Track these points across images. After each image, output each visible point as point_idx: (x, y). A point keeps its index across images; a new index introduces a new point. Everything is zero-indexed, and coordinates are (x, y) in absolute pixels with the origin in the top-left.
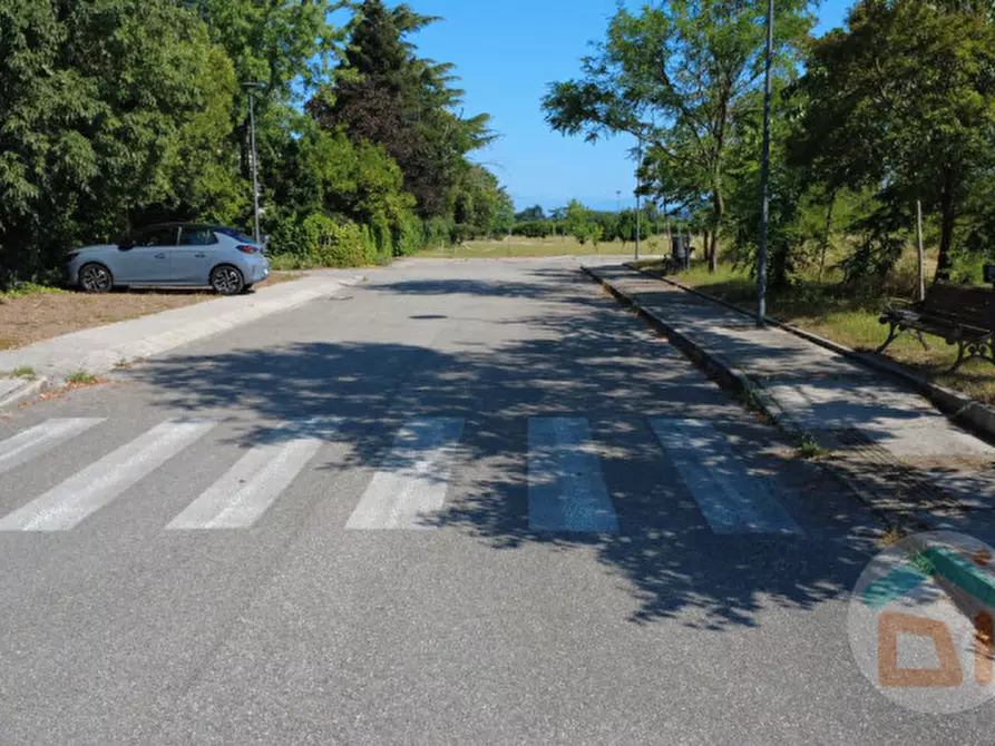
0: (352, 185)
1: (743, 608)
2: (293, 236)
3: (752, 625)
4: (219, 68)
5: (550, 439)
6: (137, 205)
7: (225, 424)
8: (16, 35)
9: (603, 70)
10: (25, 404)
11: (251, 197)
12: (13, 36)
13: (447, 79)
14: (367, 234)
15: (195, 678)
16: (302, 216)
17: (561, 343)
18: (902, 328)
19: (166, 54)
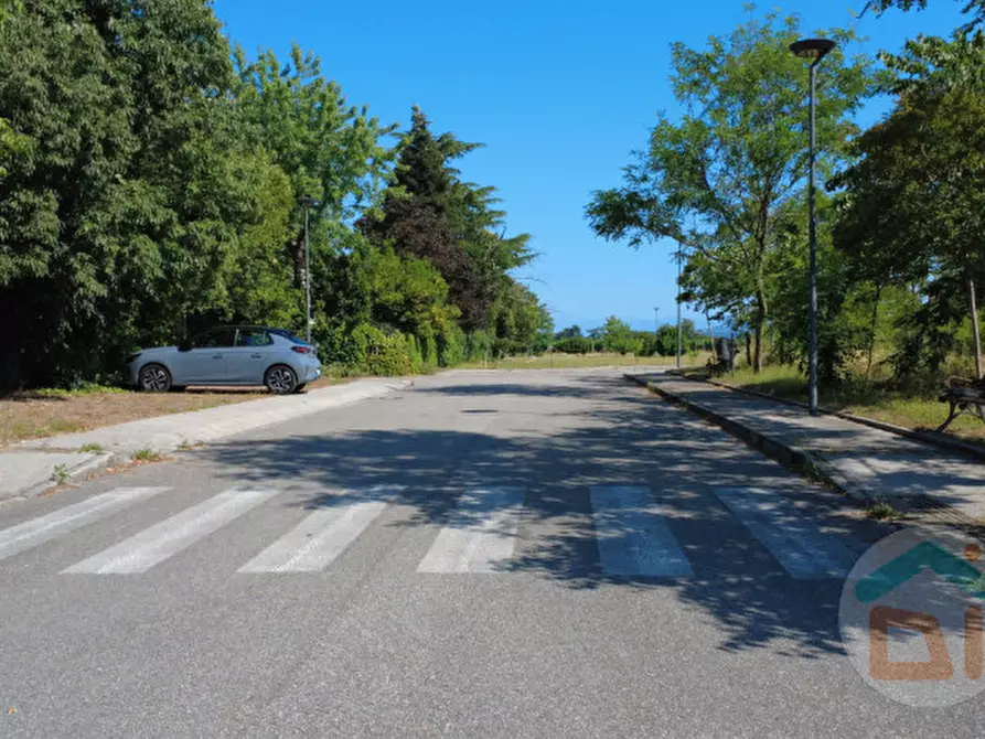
0: (399, 297)
1: (833, 640)
2: (342, 347)
3: (845, 654)
4: (278, 184)
5: (614, 503)
6: (196, 311)
7: (289, 492)
8: (93, 144)
9: (645, 179)
10: (92, 476)
11: (302, 308)
12: (90, 146)
13: (489, 201)
14: (414, 343)
15: (278, 691)
16: (351, 326)
17: (614, 430)
18: (963, 407)
19: (230, 166)
